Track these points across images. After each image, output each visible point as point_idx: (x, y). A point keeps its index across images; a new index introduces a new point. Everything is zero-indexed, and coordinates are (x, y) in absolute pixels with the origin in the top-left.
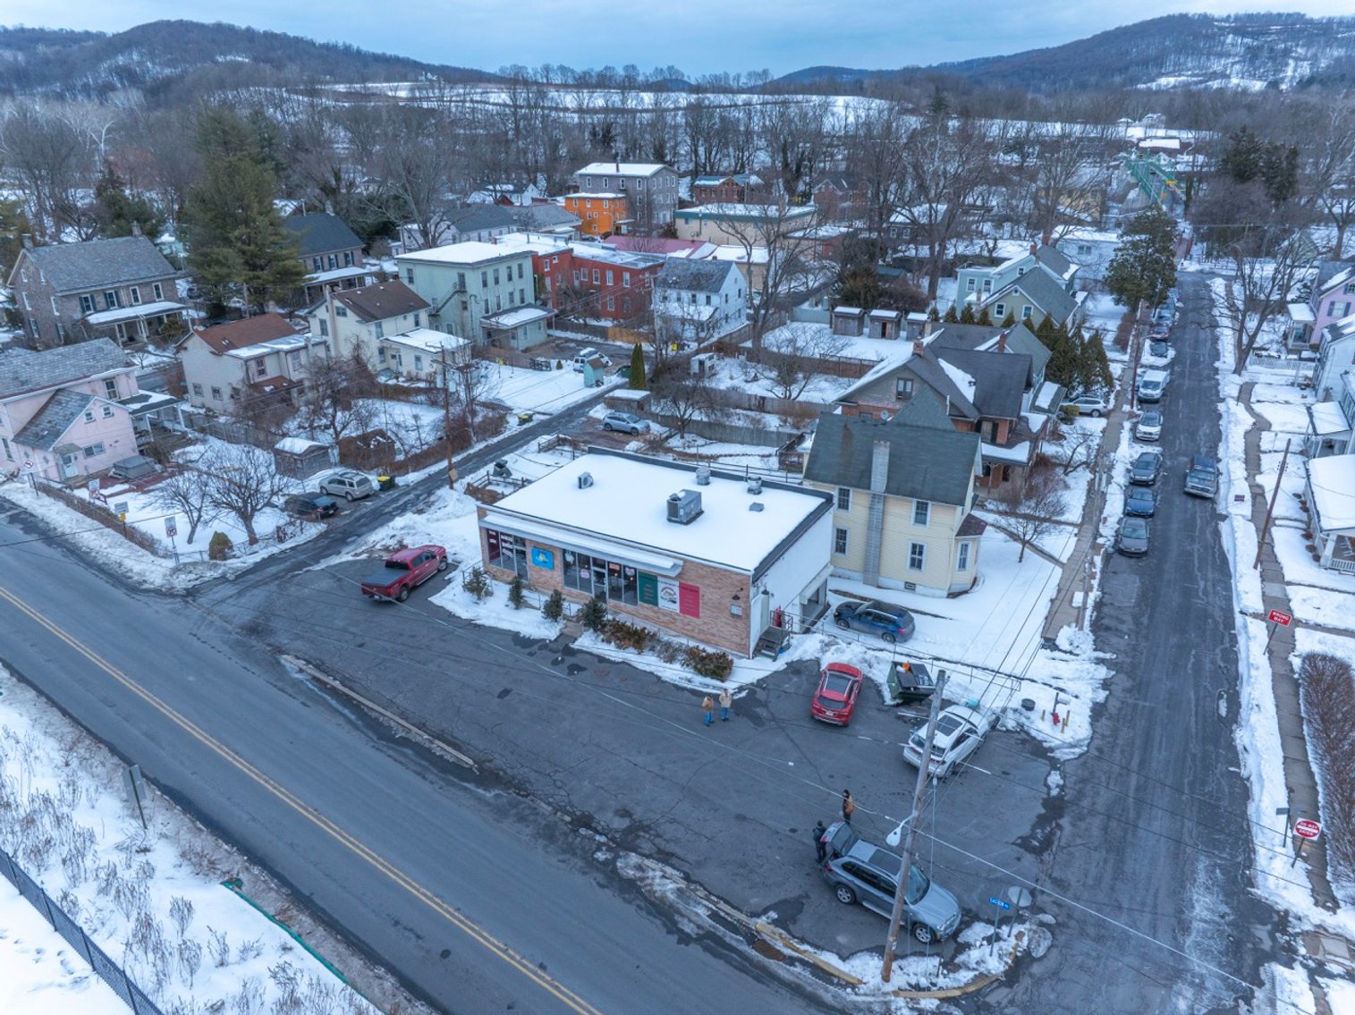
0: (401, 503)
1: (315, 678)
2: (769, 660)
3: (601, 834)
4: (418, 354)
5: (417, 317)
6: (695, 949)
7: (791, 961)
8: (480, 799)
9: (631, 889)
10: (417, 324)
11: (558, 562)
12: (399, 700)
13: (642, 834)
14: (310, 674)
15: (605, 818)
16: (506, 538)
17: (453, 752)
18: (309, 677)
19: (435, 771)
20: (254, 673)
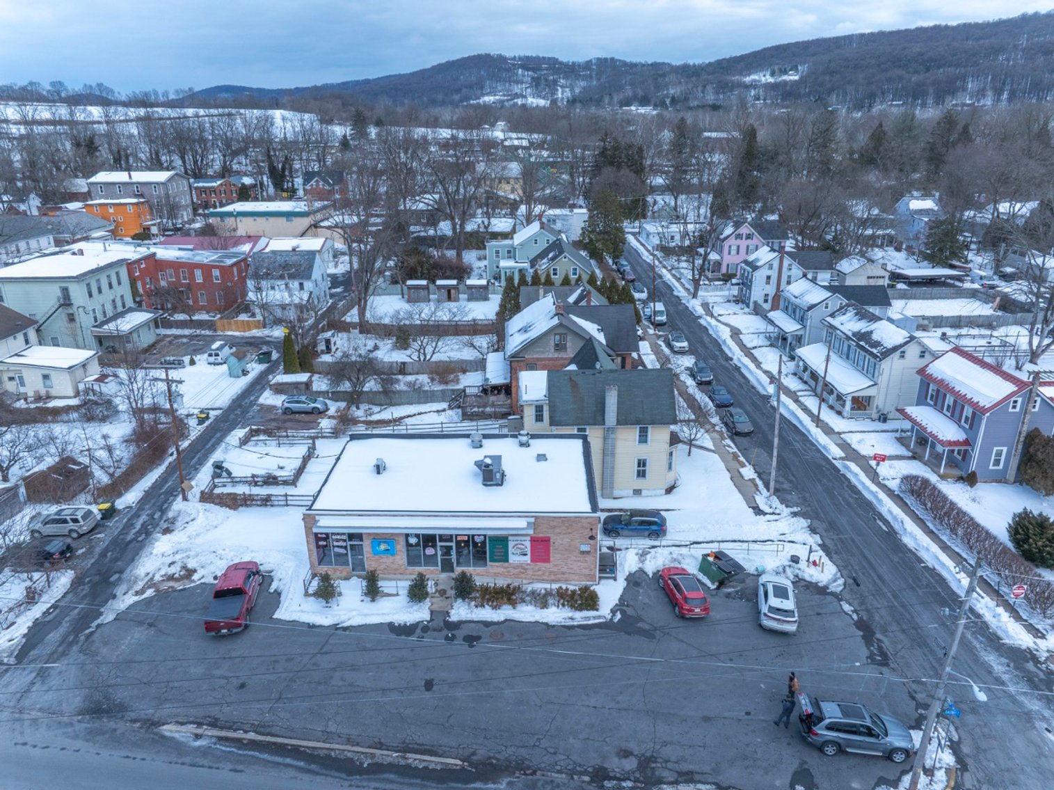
0: (138, 526)
1: (220, 739)
2: (612, 581)
3: (624, 780)
4: (46, 372)
5: (25, 335)
10: (27, 342)
11: (401, 546)
12: (332, 727)
13: (654, 765)
14: (212, 736)
15: (616, 765)
16: (338, 537)
17: (433, 759)
18: (214, 740)
19: (434, 785)
20: (143, 759)
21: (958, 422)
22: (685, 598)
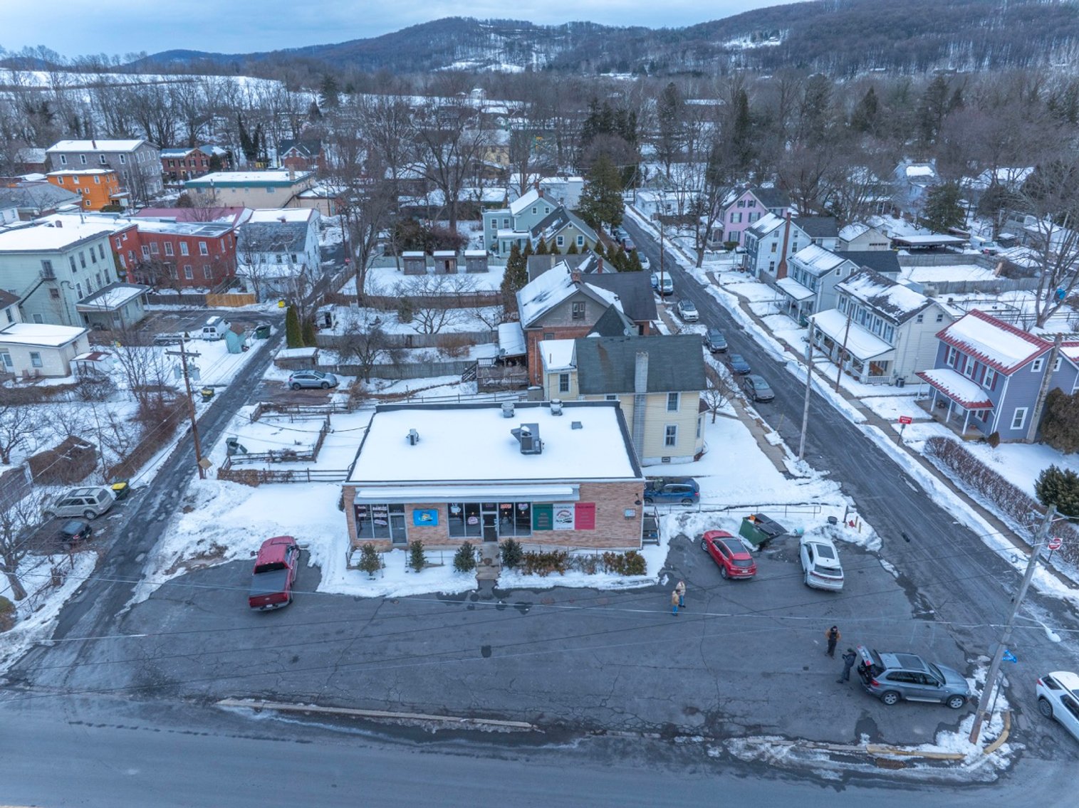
0: (156, 506)
1: (281, 711)
2: (655, 546)
3: (694, 735)
4: (34, 350)
6: (851, 790)
7: (910, 763)
8: (571, 753)
9: (760, 767)
10: (10, 319)
11: (444, 516)
12: (394, 697)
13: (721, 720)
14: (272, 710)
15: (683, 721)
16: (379, 509)
17: (501, 722)
18: (274, 713)
19: (506, 748)
20: (205, 734)
21: (980, 384)
22: (732, 560)
